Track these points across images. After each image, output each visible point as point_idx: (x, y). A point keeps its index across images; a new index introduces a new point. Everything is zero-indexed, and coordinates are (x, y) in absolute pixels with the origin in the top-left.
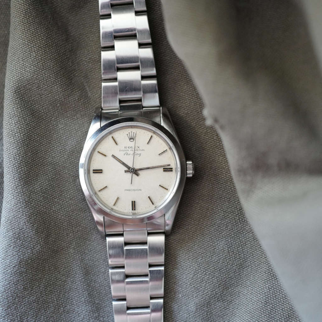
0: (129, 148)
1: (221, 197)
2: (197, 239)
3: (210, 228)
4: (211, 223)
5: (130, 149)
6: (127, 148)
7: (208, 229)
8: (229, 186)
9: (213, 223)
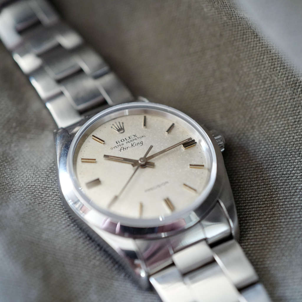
0: (123, 141)
1: (287, 155)
2: (280, 222)
3: (292, 199)
4: (291, 193)
5: (125, 143)
6: (120, 142)
7: (290, 203)
8: (290, 137)
9: (293, 191)
